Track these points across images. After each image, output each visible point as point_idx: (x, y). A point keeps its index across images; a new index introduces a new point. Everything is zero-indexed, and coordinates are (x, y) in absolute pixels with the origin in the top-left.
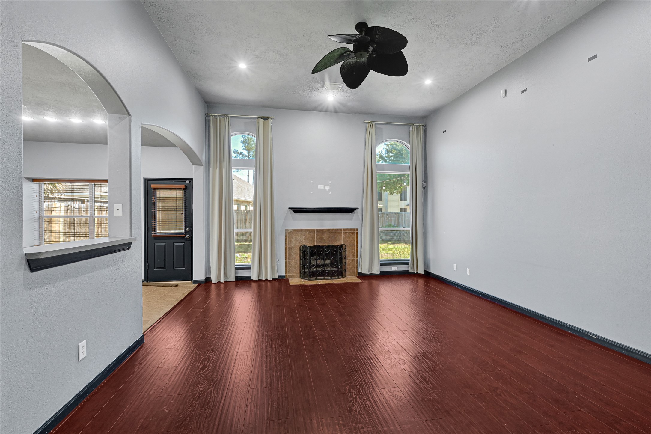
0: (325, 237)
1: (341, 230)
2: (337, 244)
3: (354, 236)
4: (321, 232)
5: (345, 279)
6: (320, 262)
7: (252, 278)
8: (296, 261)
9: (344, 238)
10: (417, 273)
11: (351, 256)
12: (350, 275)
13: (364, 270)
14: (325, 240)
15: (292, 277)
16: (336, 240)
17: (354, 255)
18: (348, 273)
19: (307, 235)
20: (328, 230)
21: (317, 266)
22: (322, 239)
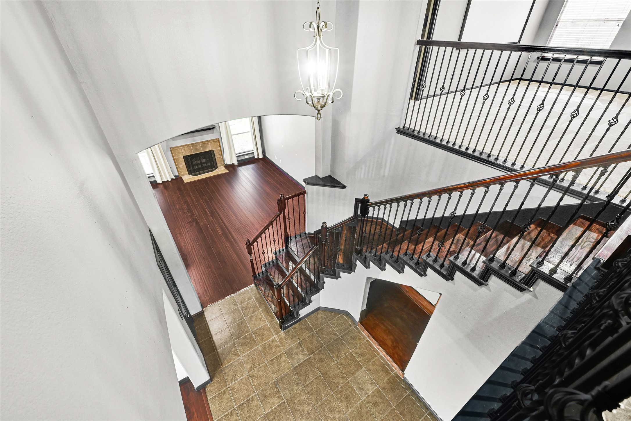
0: (198, 147)
1: (208, 141)
2: (207, 150)
3: (217, 143)
4: (194, 145)
5: (217, 170)
6: (199, 162)
7: (158, 182)
8: (183, 165)
9: (211, 145)
10: (258, 158)
11: (218, 155)
12: (220, 166)
13: (228, 162)
14: (199, 149)
15: (183, 175)
16: (206, 147)
17: (220, 155)
18: (218, 165)
19: (186, 149)
20: (199, 143)
21: (197, 165)
22: (196, 149)
